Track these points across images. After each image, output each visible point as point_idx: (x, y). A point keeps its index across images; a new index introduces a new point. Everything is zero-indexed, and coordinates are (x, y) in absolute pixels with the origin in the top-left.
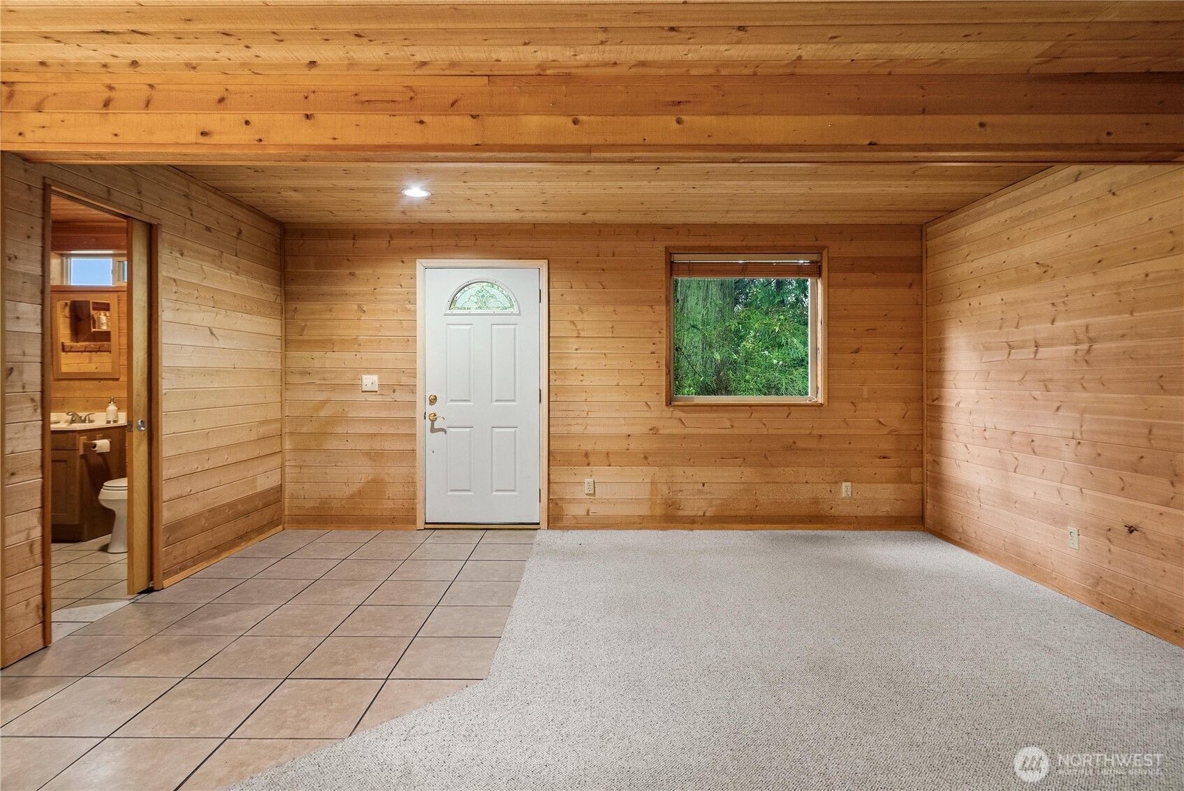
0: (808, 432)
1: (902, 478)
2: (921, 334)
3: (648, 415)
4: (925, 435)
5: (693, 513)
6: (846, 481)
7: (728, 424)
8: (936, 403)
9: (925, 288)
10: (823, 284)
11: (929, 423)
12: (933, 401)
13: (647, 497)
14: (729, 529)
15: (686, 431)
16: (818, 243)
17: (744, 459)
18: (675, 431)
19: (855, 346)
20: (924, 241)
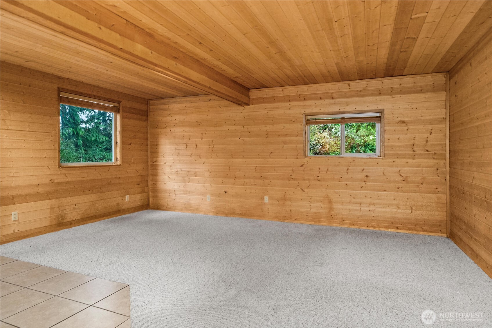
0: (115, 176)
1: (143, 192)
2: (147, 139)
3: (49, 173)
4: (149, 175)
5: (71, 220)
6: (127, 195)
7: (86, 175)
8: (155, 163)
9: (149, 122)
10: (120, 116)
11: (151, 170)
12: (153, 162)
13: (48, 216)
14: (87, 223)
15: (68, 180)
16: (119, 100)
17: (93, 190)
18: (62, 180)
19: (130, 142)
20: (149, 105)
